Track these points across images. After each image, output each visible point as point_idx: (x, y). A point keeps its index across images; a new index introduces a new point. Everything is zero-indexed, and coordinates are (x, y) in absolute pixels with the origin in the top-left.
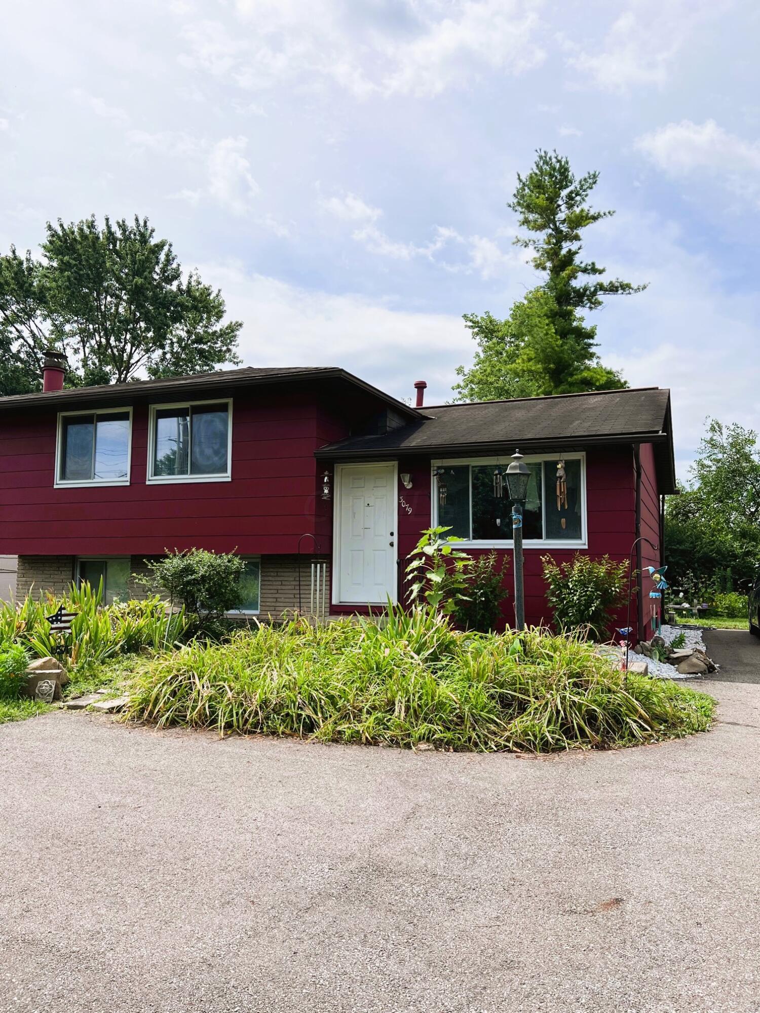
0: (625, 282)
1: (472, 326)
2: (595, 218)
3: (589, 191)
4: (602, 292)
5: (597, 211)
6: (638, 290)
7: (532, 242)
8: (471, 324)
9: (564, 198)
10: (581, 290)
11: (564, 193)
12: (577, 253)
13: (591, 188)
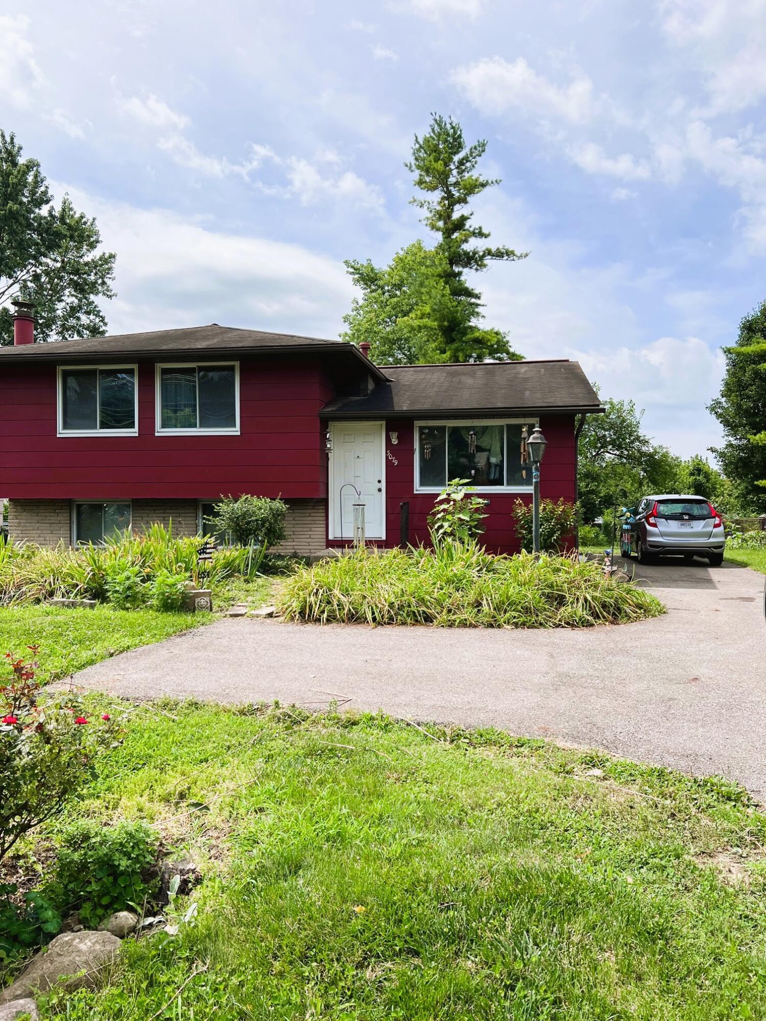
0: (511, 249)
1: (353, 273)
2: (483, 185)
3: (478, 159)
4: (489, 257)
5: (486, 179)
6: (520, 257)
7: (427, 203)
8: (352, 270)
9: (456, 164)
10: (471, 253)
11: (456, 158)
12: (469, 218)
13: (480, 156)
